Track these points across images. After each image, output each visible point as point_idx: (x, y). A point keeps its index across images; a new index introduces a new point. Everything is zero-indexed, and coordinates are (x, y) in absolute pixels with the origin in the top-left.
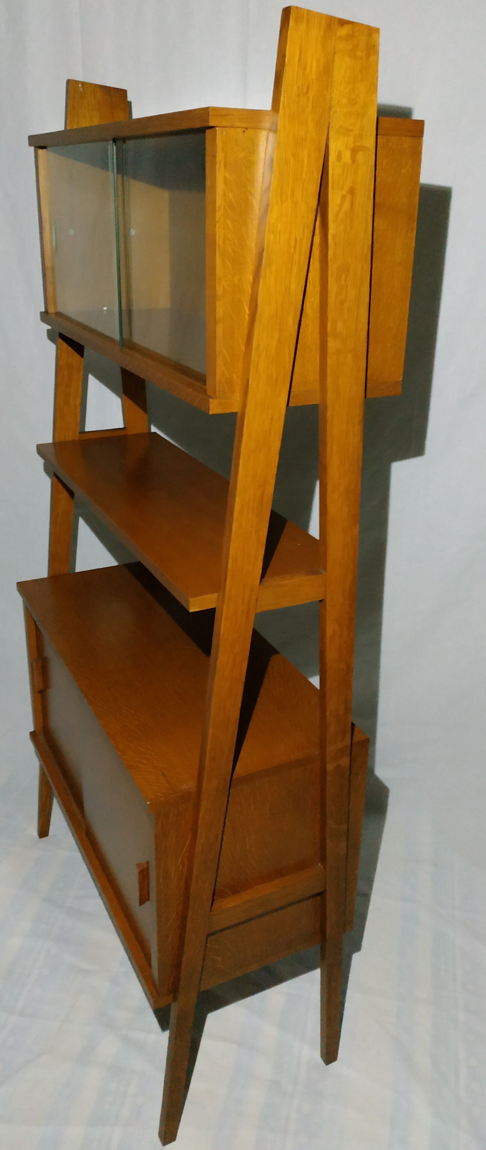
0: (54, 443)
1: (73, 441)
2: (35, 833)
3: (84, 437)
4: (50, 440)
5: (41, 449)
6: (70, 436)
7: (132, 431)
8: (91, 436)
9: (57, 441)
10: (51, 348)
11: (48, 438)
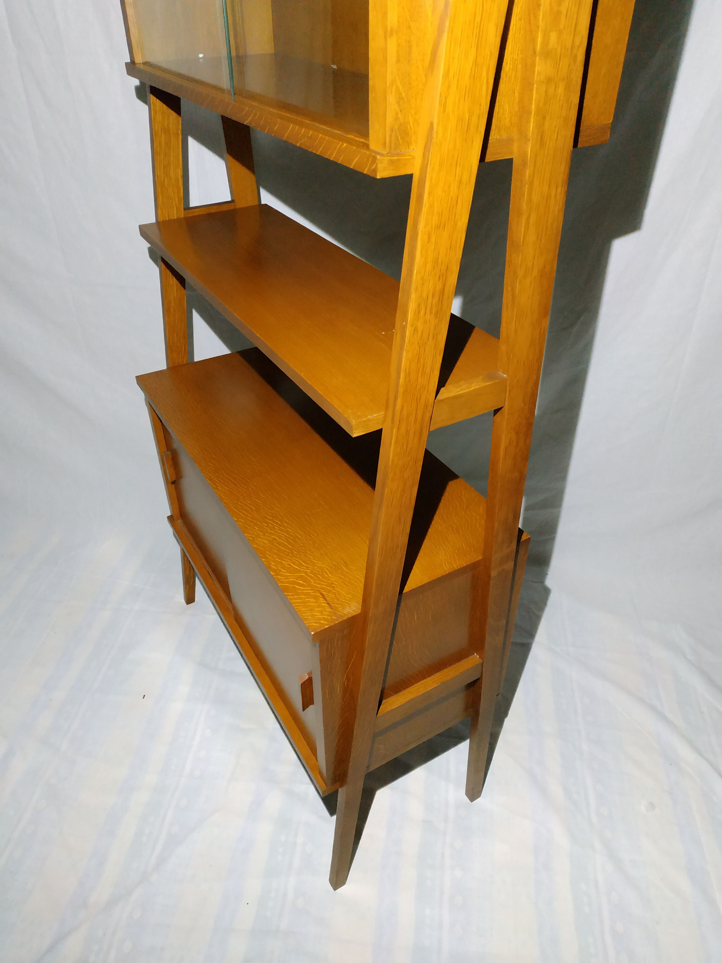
0: (158, 222)
1: (178, 220)
2: (183, 601)
3: (190, 214)
4: (153, 220)
5: (144, 231)
6: (176, 213)
7: (240, 205)
8: (197, 213)
9: (160, 219)
10: (143, 109)
11: (151, 219)
